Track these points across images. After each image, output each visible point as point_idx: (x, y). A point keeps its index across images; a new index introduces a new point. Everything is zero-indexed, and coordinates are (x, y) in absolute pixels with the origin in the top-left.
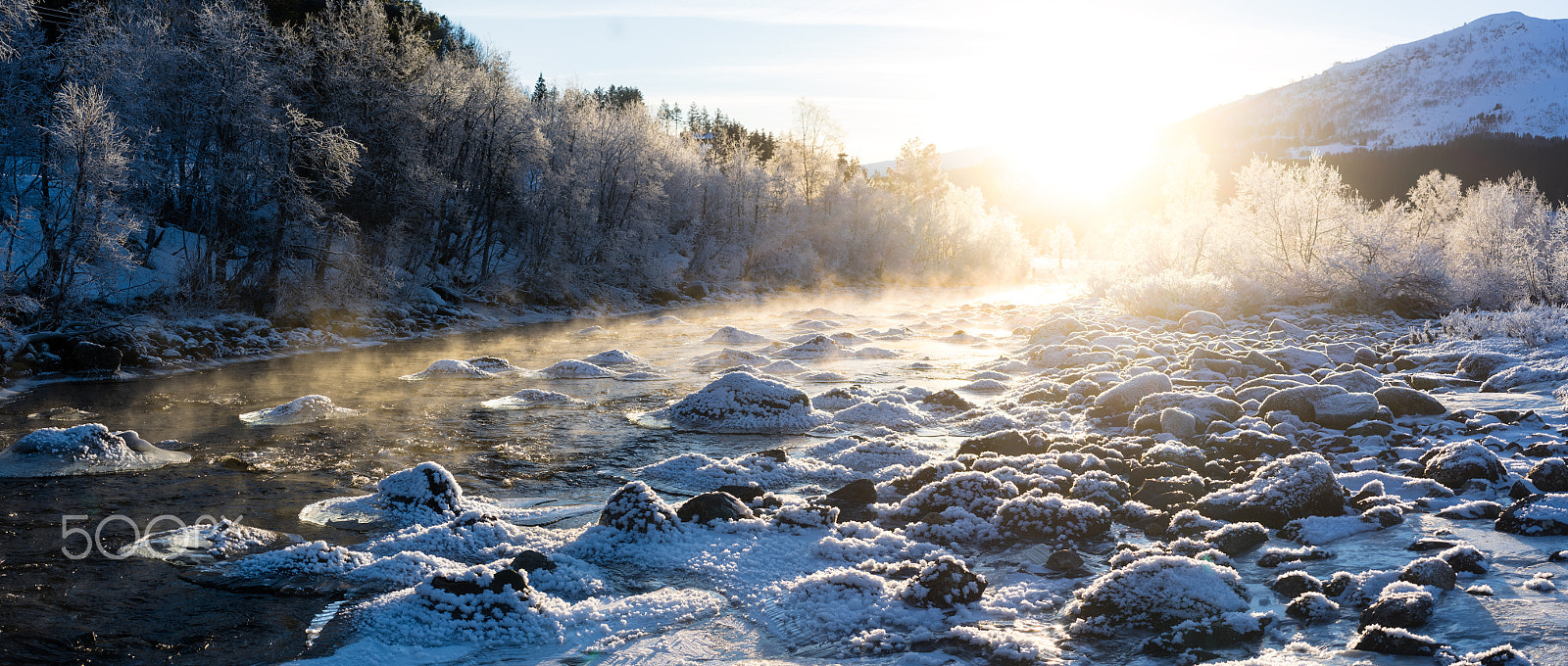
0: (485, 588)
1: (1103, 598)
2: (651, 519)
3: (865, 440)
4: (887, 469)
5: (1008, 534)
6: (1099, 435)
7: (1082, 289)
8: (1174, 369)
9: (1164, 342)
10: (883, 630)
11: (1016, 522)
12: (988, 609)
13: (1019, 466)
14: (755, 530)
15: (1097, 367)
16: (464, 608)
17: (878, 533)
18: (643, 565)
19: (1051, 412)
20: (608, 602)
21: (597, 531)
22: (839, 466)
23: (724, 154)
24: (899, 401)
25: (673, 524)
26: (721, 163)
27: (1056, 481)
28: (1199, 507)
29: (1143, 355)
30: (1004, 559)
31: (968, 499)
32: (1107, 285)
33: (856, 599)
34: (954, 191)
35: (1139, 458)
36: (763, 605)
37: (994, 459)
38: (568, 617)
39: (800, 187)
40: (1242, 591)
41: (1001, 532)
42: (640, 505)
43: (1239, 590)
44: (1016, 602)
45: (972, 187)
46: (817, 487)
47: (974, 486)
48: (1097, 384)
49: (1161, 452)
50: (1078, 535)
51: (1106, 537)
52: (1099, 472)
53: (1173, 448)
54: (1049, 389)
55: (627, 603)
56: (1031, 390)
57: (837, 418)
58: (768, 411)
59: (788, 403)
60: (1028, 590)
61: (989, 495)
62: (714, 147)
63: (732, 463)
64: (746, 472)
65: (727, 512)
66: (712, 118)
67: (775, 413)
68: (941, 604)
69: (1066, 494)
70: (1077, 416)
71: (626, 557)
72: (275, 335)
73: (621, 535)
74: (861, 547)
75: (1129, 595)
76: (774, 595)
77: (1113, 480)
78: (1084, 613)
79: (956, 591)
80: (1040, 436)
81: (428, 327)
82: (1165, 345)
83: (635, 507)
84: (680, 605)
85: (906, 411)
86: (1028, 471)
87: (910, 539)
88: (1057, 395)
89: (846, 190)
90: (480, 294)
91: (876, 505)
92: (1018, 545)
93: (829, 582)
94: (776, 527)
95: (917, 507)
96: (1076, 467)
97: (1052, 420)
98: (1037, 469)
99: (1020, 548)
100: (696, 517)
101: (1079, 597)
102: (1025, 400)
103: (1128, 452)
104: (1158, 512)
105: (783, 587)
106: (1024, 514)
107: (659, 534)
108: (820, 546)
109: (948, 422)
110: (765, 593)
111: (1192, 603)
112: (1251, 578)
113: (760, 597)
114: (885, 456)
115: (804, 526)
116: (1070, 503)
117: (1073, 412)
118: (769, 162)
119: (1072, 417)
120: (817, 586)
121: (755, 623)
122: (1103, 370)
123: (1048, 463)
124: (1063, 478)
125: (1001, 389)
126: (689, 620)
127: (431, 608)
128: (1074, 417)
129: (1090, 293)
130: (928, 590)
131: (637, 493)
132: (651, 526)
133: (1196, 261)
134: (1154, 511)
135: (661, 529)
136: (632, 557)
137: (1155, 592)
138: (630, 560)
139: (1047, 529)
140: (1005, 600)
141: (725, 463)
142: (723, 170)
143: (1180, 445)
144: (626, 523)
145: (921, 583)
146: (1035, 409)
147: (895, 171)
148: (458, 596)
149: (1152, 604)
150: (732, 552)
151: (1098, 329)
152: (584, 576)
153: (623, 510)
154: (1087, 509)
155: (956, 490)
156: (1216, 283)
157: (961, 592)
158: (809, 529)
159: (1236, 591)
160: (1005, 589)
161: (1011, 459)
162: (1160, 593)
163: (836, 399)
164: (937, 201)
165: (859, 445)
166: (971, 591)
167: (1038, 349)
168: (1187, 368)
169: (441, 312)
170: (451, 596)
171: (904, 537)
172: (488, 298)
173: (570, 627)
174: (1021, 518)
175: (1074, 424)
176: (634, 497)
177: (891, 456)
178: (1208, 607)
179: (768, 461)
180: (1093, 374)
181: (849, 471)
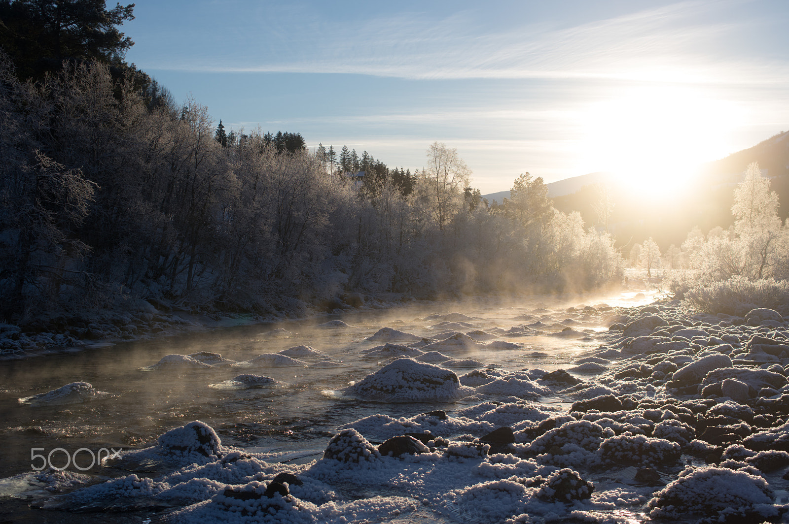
0: (261, 495)
1: (672, 495)
2: (361, 453)
3: (501, 404)
4: (519, 424)
5: (608, 461)
6: (675, 400)
7: (665, 293)
8: (737, 352)
9: (732, 333)
10: (527, 515)
11: (614, 453)
12: (595, 503)
13: (616, 418)
14: (434, 459)
15: (675, 352)
16: (249, 508)
17: (518, 461)
18: (360, 484)
19: (639, 384)
20: (342, 504)
21: (324, 462)
22: (484, 422)
23: (374, 190)
24: (524, 378)
25: (376, 457)
26: (372, 197)
27: (642, 428)
28: (744, 443)
29: (713, 342)
30: (605, 476)
31: (579, 439)
32: (686, 289)
33: (507, 498)
34: (559, 215)
35: (704, 413)
36: (445, 504)
37: (597, 414)
38: (318, 512)
39: (435, 215)
40: (769, 493)
41: (603, 460)
42: (353, 444)
43: (766, 491)
44: (614, 499)
45: (574, 212)
46: (470, 435)
47: (583, 430)
48: (675, 364)
49: (720, 408)
50: (657, 461)
51: (678, 463)
52: (673, 420)
53: (729, 406)
54: (638, 369)
55: (355, 504)
56: (623, 370)
57: (479, 391)
58: (428, 387)
59: (442, 381)
60: (622, 492)
61: (595, 436)
62: (366, 183)
63: (409, 420)
64: (419, 426)
65: (413, 448)
66: (360, 157)
67: (433, 388)
68: (564, 500)
69: (649, 435)
70: (660, 388)
71: (347, 479)
72: (26, 339)
73: (341, 464)
74: (507, 469)
75: (690, 493)
76: (451, 498)
77: (683, 426)
78: (659, 504)
79: (573, 492)
80: (631, 399)
81: (147, 331)
82: (731, 335)
83: (349, 446)
84: (390, 504)
85: (530, 385)
86: (622, 421)
87: (539, 464)
88: (645, 372)
89: (471, 217)
90: (186, 304)
91: (515, 445)
92: (615, 468)
93: (488, 488)
94: (447, 458)
95: (544, 445)
96: (656, 418)
97: (640, 390)
98: (628, 420)
99: (616, 470)
100: (391, 453)
101: (657, 496)
102: (618, 377)
103: (696, 409)
104: (715, 447)
105: (458, 493)
106: (619, 447)
107: (367, 463)
108: (479, 468)
109: (561, 393)
110: (445, 497)
111: (732, 498)
112: (777, 486)
113: (442, 500)
114: (517, 415)
115: (466, 457)
116: (651, 440)
117: (657, 385)
118: (409, 196)
119: (655, 388)
120: (480, 490)
121: (440, 514)
122: (681, 354)
123: (636, 416)
124: (647, 425)
125: (600, 371)
126: (397, 514)
127: (226, 510)
128: (657, 389)
129: (672, 296)
130: (555, 491)
131: (350, 437)
132: (362, 458)
133: (761, 268)
134: (712, 446)
135: (368, 460)
136: (350, 478)
137: (707, 490)
138: (349, 480)
139: (636, 457)
140: (606, 498)
141: (402, 420)
142: (373, 203)
143: (735, 404)
144: (343, 457)
145: (549, 486)
146: (627, 383)
147: (511, 201)
148: (244, 501)
149: (706, 499)
150: (419, 474)
151: (678, 324)
152: (323, 489)
153: (341, 448)
154: (664, 443)
155: (570, 433)
156: (777, 285)
157: (577, 493)
158: (470, 459)
159: (764, 492)
160: (606, 492)
161: (609, 413)
162: (711, 492)
163: (475, 378)
164: (544, 224)
165: (497, 408)
166: (584, 493)
167: (630, 340)
168: (747, 352)
169: (157, 319)
170: (239, 501)
171: (535, 463)
172: (192, 308)
173: (321, 519)
174: (617, 450)
175: (657, 393)
176: (348, 439)
177: (522, 415)
178: (744, 501)
179: (434, 418)
180: (673, 357)
181: (491, 425)
